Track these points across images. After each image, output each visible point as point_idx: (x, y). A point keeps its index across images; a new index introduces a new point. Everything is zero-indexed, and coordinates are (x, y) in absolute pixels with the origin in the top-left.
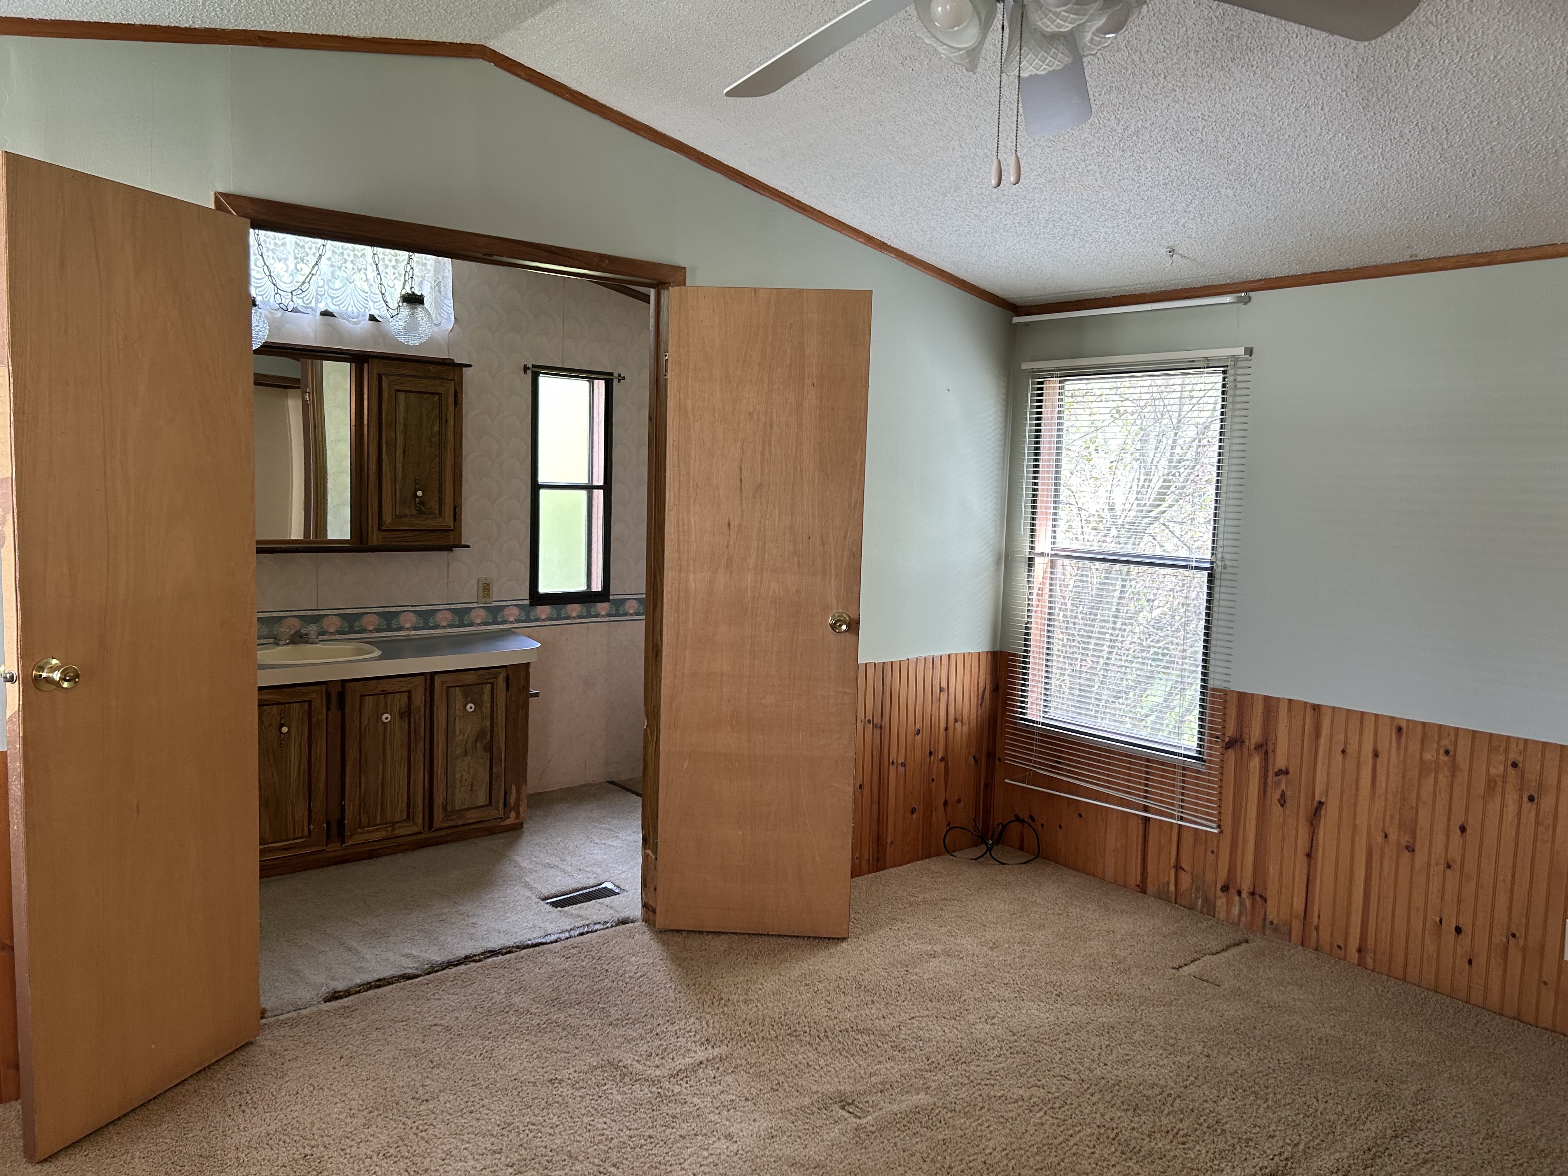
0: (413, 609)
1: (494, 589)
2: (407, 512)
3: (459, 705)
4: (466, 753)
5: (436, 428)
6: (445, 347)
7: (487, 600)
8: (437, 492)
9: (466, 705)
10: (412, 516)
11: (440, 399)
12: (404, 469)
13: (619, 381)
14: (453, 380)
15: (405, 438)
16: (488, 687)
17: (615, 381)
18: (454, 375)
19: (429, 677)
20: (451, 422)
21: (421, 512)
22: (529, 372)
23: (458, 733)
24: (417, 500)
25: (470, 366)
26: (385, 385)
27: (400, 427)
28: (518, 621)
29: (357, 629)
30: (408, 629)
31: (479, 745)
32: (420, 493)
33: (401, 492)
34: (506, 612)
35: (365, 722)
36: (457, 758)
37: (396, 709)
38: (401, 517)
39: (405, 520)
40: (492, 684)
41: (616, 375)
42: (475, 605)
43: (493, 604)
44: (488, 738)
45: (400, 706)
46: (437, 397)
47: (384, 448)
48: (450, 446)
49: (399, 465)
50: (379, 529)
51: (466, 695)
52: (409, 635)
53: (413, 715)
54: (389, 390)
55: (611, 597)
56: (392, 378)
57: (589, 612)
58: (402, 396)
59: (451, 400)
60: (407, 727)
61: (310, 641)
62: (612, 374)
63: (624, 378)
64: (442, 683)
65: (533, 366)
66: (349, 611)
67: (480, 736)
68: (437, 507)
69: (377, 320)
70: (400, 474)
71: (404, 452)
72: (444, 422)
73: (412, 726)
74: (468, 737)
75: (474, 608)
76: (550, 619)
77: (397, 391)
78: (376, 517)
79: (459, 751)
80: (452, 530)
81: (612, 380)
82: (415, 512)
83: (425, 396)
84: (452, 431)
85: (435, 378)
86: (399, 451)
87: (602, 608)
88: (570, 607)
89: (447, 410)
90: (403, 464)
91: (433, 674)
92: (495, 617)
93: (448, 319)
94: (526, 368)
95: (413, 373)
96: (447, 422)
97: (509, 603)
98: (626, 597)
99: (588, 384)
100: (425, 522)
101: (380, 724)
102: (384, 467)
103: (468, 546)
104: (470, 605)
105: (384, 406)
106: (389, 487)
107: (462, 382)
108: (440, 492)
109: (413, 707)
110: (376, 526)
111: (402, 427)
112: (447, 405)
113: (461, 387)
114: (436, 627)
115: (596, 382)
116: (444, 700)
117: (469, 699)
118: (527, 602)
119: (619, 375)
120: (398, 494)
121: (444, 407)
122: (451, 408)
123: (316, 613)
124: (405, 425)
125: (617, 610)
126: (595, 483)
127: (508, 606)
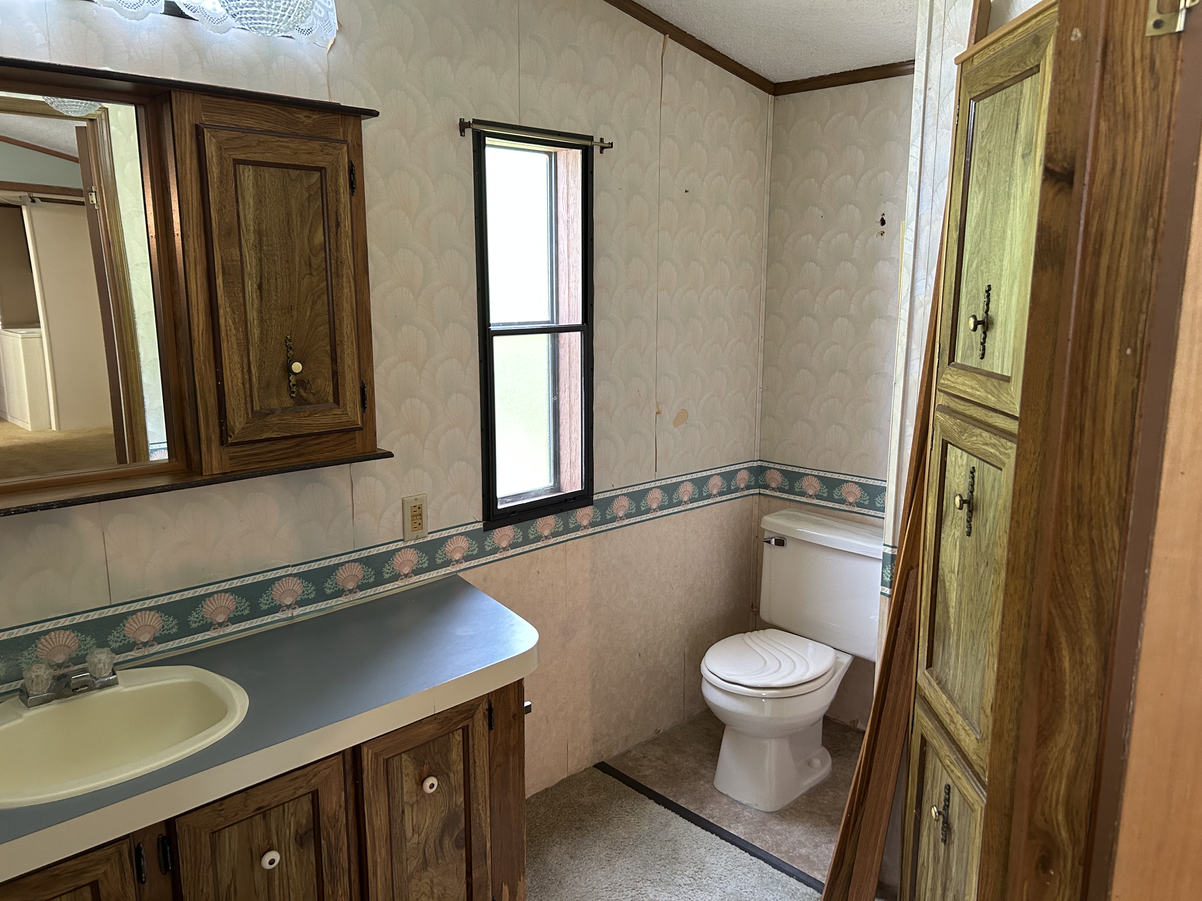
0: (295, 570)
1: (429, 513)
2: (274, 403)
3: (408, 785)
4: (425, 865)
5: (319, 238)
6: (323, 80)
7: (418, 533)
8: (328, 360)
9: (422, 782)
10: (284, 410)
11: (322, 179)
12: (261, 320)
13: (602, 148)
14: (344, 142)
15: (261, 260)
16: (458, 736)
17: (596, 150)
18: (345, 133)
19: (349, 758)
20: (346, 224)
21: (300, 401)
22: (469, 132)
23: (409, 833)
24: (292, 378)
25: (374, 114)
26: (211, 149)
27: (249, 238)
28: (467, 558)
29: (194, 626)
30: (288, 607)
31: (447, 842)
32: (297, 367)
33: (260, 367)
34: (449, 547)
35: (226, 878)
36: (411, 877)
37: (290, 832)
38: (263, 415)
39: (273, 420)
40: (465, 731)
41: (597, 140)
42: (401, 544)
43: (430, 538)
44: (462, 825)
45: (298, 823)
46: (316, 175)
47: (219, 281)
48: (347, 271)
49: (253, 315)
50: (223, 442)
51: (419, 762)
52: (292, 618)
53: (324, 834)
54: (221, 159)
55: (595, 497)
56: (224, 135)
57: (566, 524)
58: (248, 174)
59: (343, 181)
60: (313, 859)
61: (98, 683)
62: (591, 138)
63: (611, 145)
64: (376, 755)
65: (475, 121)
66: (177, 597)
67: (447, 826)
68: (330, 389)
69: (182, 15)
70: (256, 332)
71: (260, 287)
72: (333, 224)
73: (324, 855)
74: (427, 834)
75: (399, 550)
76: (513, 546)
77: (237, 162)
78: (214, 420)
79: (412, 865)
80: (360, 429)
81: (592, 147)
82: (288, 402)
83: (294, 173)
84: (348, 242)
85: (312, 138)
86: (251, 286)
87: (584, 514)
88: (540, 522)
89: (338, 200)
90: (260, 312)
91: (356, 750)
92: (432, 560)
93: (326, 20)
94: (463, 126)
95: (266, 126)
96: (338, 225)
97: (453, 532)
98: (613, 493)
99: (546, 157)
100: (309, 420)
101: (258, 875)
102: (222, 321)
103: (390, 455)
104: (392, 547)
105: (213, 195)
106: (236, 358)
107: (360, 146)
108: (334, 360)
109: (324, 820)
110: (215, 438)
111: (252, 237)
112: (337, 192)
113: (360, 156)
114: (339, 593)
115: (562, 152)
116: (382, 786)
117: (426, 768)
118: (480, 526)
119: (602, 140)
120: (254, 371)
121: (331, 195)
122: (345, 197)
123: (110, 612)
124: (259, 234)
125: (603, 515)
126: (564, 322)
127: (451, 537)
